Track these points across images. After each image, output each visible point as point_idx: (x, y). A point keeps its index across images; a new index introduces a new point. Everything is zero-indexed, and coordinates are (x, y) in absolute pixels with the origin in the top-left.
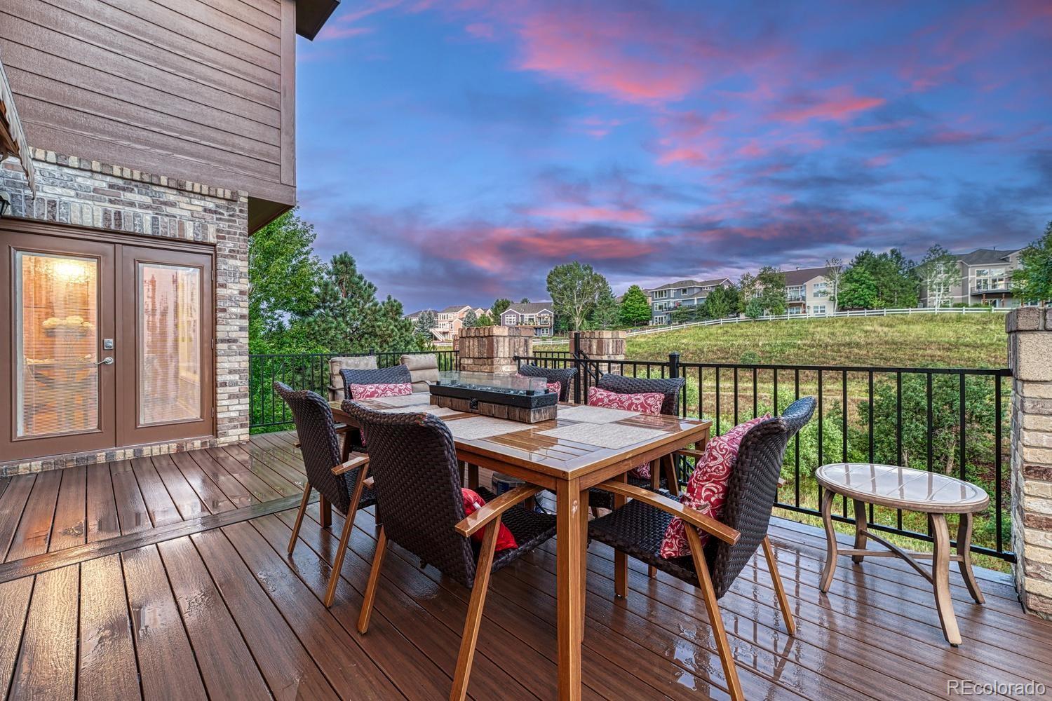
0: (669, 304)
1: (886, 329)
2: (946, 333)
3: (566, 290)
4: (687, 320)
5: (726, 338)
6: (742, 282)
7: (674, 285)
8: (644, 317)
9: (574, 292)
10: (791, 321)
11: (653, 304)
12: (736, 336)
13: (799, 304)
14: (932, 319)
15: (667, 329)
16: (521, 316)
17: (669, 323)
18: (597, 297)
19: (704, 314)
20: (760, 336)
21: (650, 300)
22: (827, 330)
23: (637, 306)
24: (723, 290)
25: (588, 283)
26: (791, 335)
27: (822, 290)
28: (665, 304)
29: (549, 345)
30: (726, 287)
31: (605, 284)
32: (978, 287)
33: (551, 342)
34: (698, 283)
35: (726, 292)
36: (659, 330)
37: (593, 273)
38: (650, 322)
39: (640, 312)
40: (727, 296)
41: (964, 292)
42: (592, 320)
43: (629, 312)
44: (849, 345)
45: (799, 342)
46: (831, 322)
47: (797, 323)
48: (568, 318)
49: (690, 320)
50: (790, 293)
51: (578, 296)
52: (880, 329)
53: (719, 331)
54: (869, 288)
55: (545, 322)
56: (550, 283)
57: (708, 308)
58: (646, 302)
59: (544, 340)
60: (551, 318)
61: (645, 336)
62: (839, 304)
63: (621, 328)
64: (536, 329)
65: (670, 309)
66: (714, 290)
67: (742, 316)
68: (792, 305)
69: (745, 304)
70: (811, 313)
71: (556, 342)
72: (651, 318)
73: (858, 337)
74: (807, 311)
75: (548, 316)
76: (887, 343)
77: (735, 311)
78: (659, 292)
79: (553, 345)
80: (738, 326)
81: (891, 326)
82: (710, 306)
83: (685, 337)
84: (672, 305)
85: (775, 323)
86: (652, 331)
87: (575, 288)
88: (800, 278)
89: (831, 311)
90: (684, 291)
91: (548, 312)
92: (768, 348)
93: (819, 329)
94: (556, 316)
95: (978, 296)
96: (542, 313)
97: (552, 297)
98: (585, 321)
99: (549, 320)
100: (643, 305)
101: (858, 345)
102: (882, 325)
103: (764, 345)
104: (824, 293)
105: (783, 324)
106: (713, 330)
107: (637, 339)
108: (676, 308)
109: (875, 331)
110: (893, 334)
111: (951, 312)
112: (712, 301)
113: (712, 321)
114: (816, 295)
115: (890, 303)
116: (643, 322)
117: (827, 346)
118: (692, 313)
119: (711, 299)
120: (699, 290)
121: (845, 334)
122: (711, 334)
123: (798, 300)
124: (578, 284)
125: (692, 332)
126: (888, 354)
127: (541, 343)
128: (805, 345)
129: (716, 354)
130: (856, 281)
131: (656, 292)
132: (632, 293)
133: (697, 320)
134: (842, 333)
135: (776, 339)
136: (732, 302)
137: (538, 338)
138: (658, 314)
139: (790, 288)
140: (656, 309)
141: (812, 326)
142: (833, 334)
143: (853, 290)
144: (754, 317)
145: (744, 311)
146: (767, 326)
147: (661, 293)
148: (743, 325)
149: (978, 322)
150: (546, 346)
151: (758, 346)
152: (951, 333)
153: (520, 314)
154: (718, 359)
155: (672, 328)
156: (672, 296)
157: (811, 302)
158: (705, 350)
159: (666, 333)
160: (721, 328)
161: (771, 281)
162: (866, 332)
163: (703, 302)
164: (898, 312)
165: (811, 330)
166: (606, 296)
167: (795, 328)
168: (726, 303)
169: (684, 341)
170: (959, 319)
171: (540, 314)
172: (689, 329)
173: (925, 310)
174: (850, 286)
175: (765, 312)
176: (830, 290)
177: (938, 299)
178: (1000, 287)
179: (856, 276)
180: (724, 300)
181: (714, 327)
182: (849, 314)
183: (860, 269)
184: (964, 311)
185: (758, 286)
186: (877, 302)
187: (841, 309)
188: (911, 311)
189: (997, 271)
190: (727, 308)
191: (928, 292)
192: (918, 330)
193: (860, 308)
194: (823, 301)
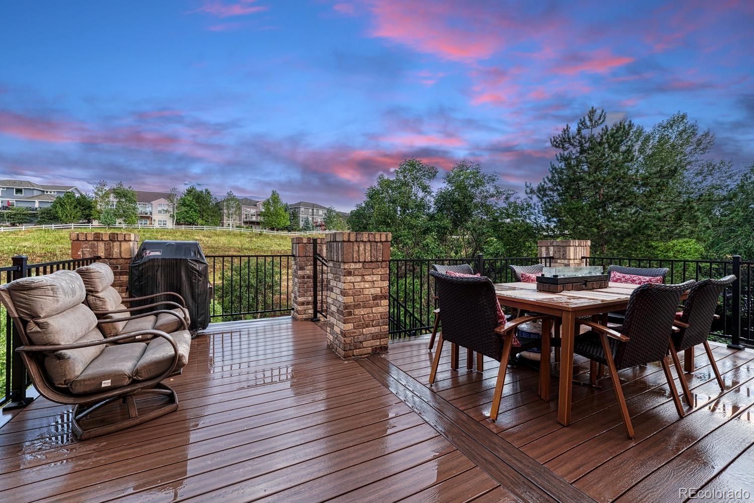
1: (207, 239)
2: (236, 242)
4: (26, 222)
6: (95, 193)
10: (142, 230)
13: (147, 217)
14: (229, 234)
19: (50, 217)
22: (171, 238)
24: (74, 196)
27: (165, 209)
30: (77, 195)
32: (246, 218)
34: (38, 186)
35: (78, 199)
40: (79, 203)
41: (240, 220)
46: (171, 232)
47: (148, 232)
49: (30, 222)
50: (141, 208)
52: (203, 239)
54: (195, 211)
57: (57, 212)
62: (177, 220)
66: (62, 195)
67: (96, 223)
68: (142, 217)
69: (99, 212)
70: (156, 225)
74: (153, 223)
76: (209, 247)
77: (87, 218)
81: (209, 237)
82: (59, 210)
83: (26, 240)
88: (148, 197)
89: (170, 225)
90: (19, 191)
95: (246, 223)
102: (204, 236)
104: (167, 211)
106: (60, 234)
108: (5, 208)
109: (201, 240)
110: (211, 242)
111: (237, 231)
112: (61, 205)
113: (60, 225)
114: (160, 212)
115: (207, 223)
118: (33, 216)
119: (60, 203)
120: (40, 193)
123: (146, 214)
125: (34, 234)
130: (188, 206)
133: (40, 223)
136: (85, 209)
139: (139, 204)
141: (160, 234)
143: (186, 211)
144: (108, 224)
145: (99, 218)
149: (248, 237)
152: (239, 242)
157: (157, 217)
161: (125, 196)
163: (48, 206)
164: (212, 228)
165: (159, 237)
167: (147, 235)
168: (78, 209)
170: (241, 235)
172: (29, 232)
173: (225, 228)
174: (184, 209)
175: (118, 221)
176: (171, 209)
177: (231, 222)
178: (254, 219)
179: (188, 203)
180: (75, 207)
181: (64, 230)
182: (183, 227)
183: (189, 198)
184: (243, 230)
185: (112, 198)
186: (200, 221)
187: (178, 223)
188: (218, 228)
189: (253, 211)
190: (79, 214)
191: (225, 218)
192: (223, 240)
193: (190, 224)
194: (165, 217)
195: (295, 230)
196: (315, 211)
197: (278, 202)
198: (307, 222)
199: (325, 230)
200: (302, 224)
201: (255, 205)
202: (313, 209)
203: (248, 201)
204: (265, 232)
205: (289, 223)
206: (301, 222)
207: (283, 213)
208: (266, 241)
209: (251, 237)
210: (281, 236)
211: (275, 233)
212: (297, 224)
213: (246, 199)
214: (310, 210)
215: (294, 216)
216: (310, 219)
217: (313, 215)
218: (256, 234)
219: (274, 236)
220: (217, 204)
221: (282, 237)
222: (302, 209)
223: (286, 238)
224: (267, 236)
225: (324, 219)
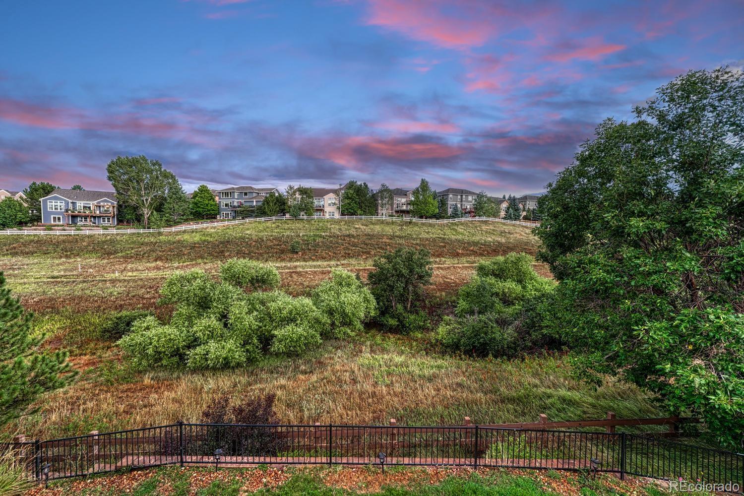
0: (233, 203)
1: (365, 227)
2: (389, 230)
3: (131, 181)
4: (249, 217)
5: (278, 230)
6: (287, 192)
7: (238, 189)
8: (213, 212)
9: (142, 185)
10: (317, 220)
11: (220, 202)
12: (284, 229)
13: (321, 210)
14: (382, 222)
15: (233, 223)
16: (72, 203)
17: (234, 218)
18: (166, 192)
19: (261, 212)
20: (300, 229)
21: (217, 198)
22: (337, 227)
23: (207, 202)
24: (275, 196)
25: (157, 177)
26: (318, 230)
27: (333, 202)
28: (231, 203)
29: (112, 234)
30: (277, 194)
31: (175, 181)
32: (397, 207)
33: (115, 231)
34: (255, 189)
35: (277, 198)
36: (226, 223)
37: (163, 170)
38: (218, 216)
39: (209, 208)
40: (277, 201)
41: (392, 210)
42: (163, 211)
43: (199, 207)
44: (349, 236)
45: (323, 234)
46: (337, 222)
47: (321, 222)
48: (135, 208)
49: (251, 216)
50: (316, 202)
51: (145, 189)
52: (362, 227)
53: (273, 225)
54: (356, 203)
55: (105, 211)
56: (111, 172)
57: (265, 208)
58: (214, 200)
59: (105, 228)
60: (113, 207)
61: (215, 228)
62: (342, 211)
63: (192, 220)
64: (95, 217)
65: (234, 207)
66: (268, 195)
67: (288, 216)
68: (317, 210)
69: (290, 207)
70: (327, 216)
71: (119, 231)
72: (219, 213)
73: (353, 232)
74: (325, 214)
75: (109, 206)
76: (366, 235)
77: (283, 212)
78: (225, 193)
79: (117, 234)
80: (286, 222)
81: (367, 226)
82: (266, 206)
83: (248, 229)
84: (236, 204)
85: (309, 221)
86: (221, 224)
87: (142, 180)
88: (322, 193)
89: (337, 216)
90: (246, 194)
91: (110, 202)
92: (306, 238)
93: (333, 226)
94: (120, 206)
95: (397, 212)
96: (102, 201)
97: (114, 186)
98: (155, 213)
99: (111, 209)
100: (211, 202)
101: (353, 236)
102: (363, 225)
103: (303, 235)
104: (334, 204)
105: (313, 222)
106: (269, 224)
107: (208, 230)
108: (239, 207)
109: (359, 228)
110: (367, 230)
111: (389, 219)
112: (268, 203)
113: (267, 218)
114: (330, 205)
115: (365, 213)
116: (211, 215)
117: (338, 237)
118: (253, 211)
119: (267, 201)
120: (256, 194)
121: (346, 230)
122: (267, 227)
123: (320, 207)
124: (146, 177)
125: (253, 225)
126: (367, 242)
127: (102, 232)
128: (326, 236)
129: (272, 242)
130: (350, 198)
131: (223, 193)
132: (201, 191)
133: (256, 217)
134: (345, 230)
135: (310, 231)
136: (281, 205)
137: (98, 227)
138: (225, 210)
139: (315, 199)
140: (223, 206)
141: (329, 224)
142: (340, 229)
143: (349, 203)
144: (295, 216)
145: (289, 212)
146: (304, 223)
147: (227, 194)
148: (289, 221)
149: (399, 225)
150: (108, 235)
151: (299, 236)
152: (391, 230)
153: (70, 201)
154: (274, 245)
155: (237, 222)
156: (236, 197)
157: (327, 209)
158: (265, 239)
159: (233, 226)
160: (274, 223)
161: (306, 193)
162: (356, 228)
163: (260, 204)
164: (368, 217)
165: (329, 226)
166: (176, 192)
167: (320, 225)
168: (277, 205)
169: (248, 232)
170: (393, 223)
171: (98, 203)
172: (250, 223)
173: (379, 217)
174: (347, 201)
175: (302, 213)
176: (337, 202)
177: (384, 212)
178: (404, 208)
179: (350, 196)
180: (275, 203)
181: (269, 222)
182: (346, 217)
183: (352, 192)
184: (394, 219)
185: (298, 196)
186: (359, 212)
187: (343, 214)
188: (374, 218)
189: (404, 200)
190: (278, 209)
191: (380, 208)
192: (378, 228)
193: (352, 214)
194: (332, 209)
195: (443, 218)
196: (464, 197)
197: (426, 190)
198: (455, 209)
199: (475, 216)
200: (450, 211)
201: (406, 195)
202: (462, 196)
203: (400, 191)
204: (414, 220)
205: (437, 211)
206: (449, 209)
207: (432, 201)
208: (416, 228)
209: (402, 226)
210: (429, 223)
211: (424, 221)
212: (446, 211)
213: (398, 189)
214: (459, 197)
215: (443, 204)
216: (459, 206)
217: (462, 201)
218: (406, 222)
219: (423, 224)
220: (373, 195)
221: (430, 225)
222: (451, 196)
223: (435, 226)
224: (416, 224)
225: (474, 205)
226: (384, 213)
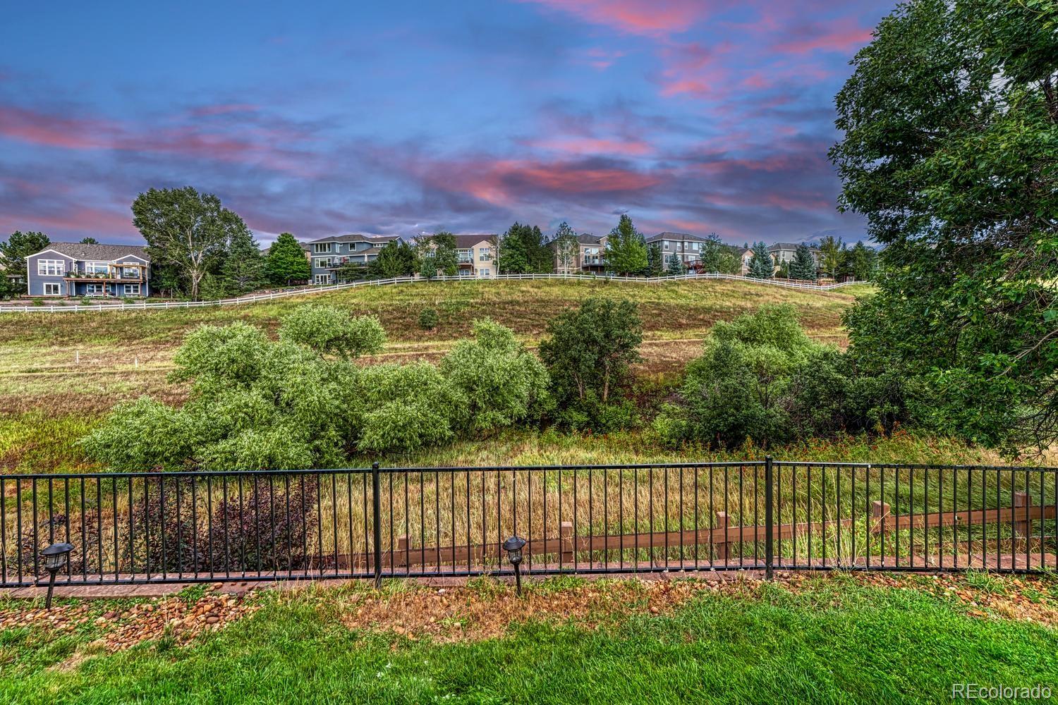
0: (333, 261)
1: (536, 290)
2: (573, 293)
3: (172, 227)
4: (356, 279)
5: (401, 297)
6: (416, 240)
7: (341, 238)
8: (301, 275)
9: (189, 233)
10: (463, 282)
11: (313, 259)
12: (411, 295)
13: (468, 267)
14: (563, 283)
15: (332, 288)
16: (77, 262)
17: (334, 283)
18: (228, 243)
19: (376, 271)
20: (436, 295)
21: (308, 255)
22: (494, 290)
23: (291, 259)
24: (397, 247)
25: (213, 221)
26: (464, 295)
27: (487, 254)
28: (329, 260)
29: (140, 310)
30: (399, 244)
31: (241, 227)
32: (586, 262)
33: (144, 305)
34: (368, 239)
35: (400, 249)
36: (321, 289)
37: (221, 209)
38: (310, 281)
39: (295, 268)
40: (401, 253)
41: (578, 264)
42: (222, 274)
43: (279, 267)
44: (511, 303)
45: (472, 301)
46: (495, 284)
47: (468, 283)
48: (177, 270)
49: (360, 279)
50: (461, 255)
51: (193, 239)
52: (531, 290)
53: (394, 290)
54: (521, 255)
55: (131, 274)
56: (138, 213)
57: (381, 265)
58: (303, 256)
59: (130, 301)
60: (144, 268)
61: (303, 297)
62: (500, 267)
63: (268, 287)
64: (113, 285)
65: (335, 266)
66: (386, 247)
67: (417, 277)
68: (463, 267)
69: (420, 263)
70: (479, 276)
71: (152, 306)
72: (311, 277)
73: (517, 296)
74: (475, 273)
75: (136, 267)
76: (537, 301)
77: (409, 271)
78: (321, 245)
79: (148, 310)
80: (414, 286)
81: (539, 288)
82: (383, 262)
83: (355, 297)
84: (337, 261)
85: (449, 283)
86: (313, 291)
87: (189, 226)
88: (470, 242)
89: (494, 275)
90: (353, 246)
91: (137, 260)
92: (444, 307)
93: (487, 289)
94: (154, 267)
95: (585, 268)
96: (126, 260)
97: (145, 236)
98: (208, 275)
99: (139, 271)
100: (299, 259)
101: (518, 303)
102: (532, 287)
103: (440, 304)
104: (489, 257)
105: (456, 284)
106: (387, 289)
107: (291, 300)
108: (342, 264)
109: (528, 292)
110: (541, 293)
111: (574, 278)
112: (385, 257)
113: (384, 280)
114: (482, 259)
115: (536, 270)
116: (299, 278)
117: (495, 304)
118: (364, 272)
119: (384, 255)
120: (369, 246)
121: (507, 294)
122: (385, 294)
123: (468, 262)
124: (197, 223)
125: (362, 291)
126: (540, 310)
127: (123, 306)
128: (476, 303)
129: (392, 314)
130: (513, 248)
131: (317, 245)
132: (283, 243)
133: (368, 279)
134: (505, 294)
135: (451, 297)
136: (407, 261)
137: (119, 299)
138: (320, 271)
139: (459, 250)
140: (317, 266)
141: (481, 286)
142: (498, 293)
143: (511, 255)
144: (429, 277)
145: (418, 270)
146: (441, 286)
147: (323, 247)
148: (420, 285)
149: (590, 286)
150: (133, 311)
151: (434, 305)
152: (576, 294)
153: (74, 260)
154: (395, 319)
155: (338, 287)
156: (338, 250)
157: (479, 265)
158: (380, 310)
159: (331, 293)
160: (395, 287)
161: (445, 241)
162: (523, 292)
163: (374, 259)
164: (542, 276)
165: (481, 290)
166: (246, 250)
167: (467, 288)
168: (400, 260)
169: (354, 301)
170: (579, 283)
171: (118, 262)
172: (358, 288)
173: (559, 276)
174: (509, 252)
175: (440, 272)
176: (493, 254)
177: (566, 269)
178: (597, 262)
179: (512, 243)
180: (398, 257)
181: (388, 286)
182: (508, 277)
183: (514, 237)
184: (581, 278)
185: (432, 245)
186: (527, 267)
187: (502, 272)
188: (550, 277)
189: (594, 251)
190: (401, 266)
191: (559, 262)
192: (556, 291)
193: (517, 272)
194: (488, 265)
195: (656, 274)
196: (686, 244)
197: (629, 233)
198: (674, 261)
199: (704, 272)
200: (666, 267)
201: (598, 242)
202: (683, 243)
203: (589, 237)
204: (612, 278)
205: (646, 263)
206: (664, 263)
207: (638, 249)
208: (615, 290)
209: (593, 287)
210: (635, 283)
211: (627, 279)
212: (660, 265)
213: (586, 235)
214: (679, 244)
215: (655, 254)
216: (680, 258)
217: (683, 251)
218: (600, 282)
219: (625, 284)
220: (549, 245)
221: (637, 286)
222: (666, 243)
223: (643, 286)
224: (615, 285)
225: (701, 255)
226: (565, 271)
